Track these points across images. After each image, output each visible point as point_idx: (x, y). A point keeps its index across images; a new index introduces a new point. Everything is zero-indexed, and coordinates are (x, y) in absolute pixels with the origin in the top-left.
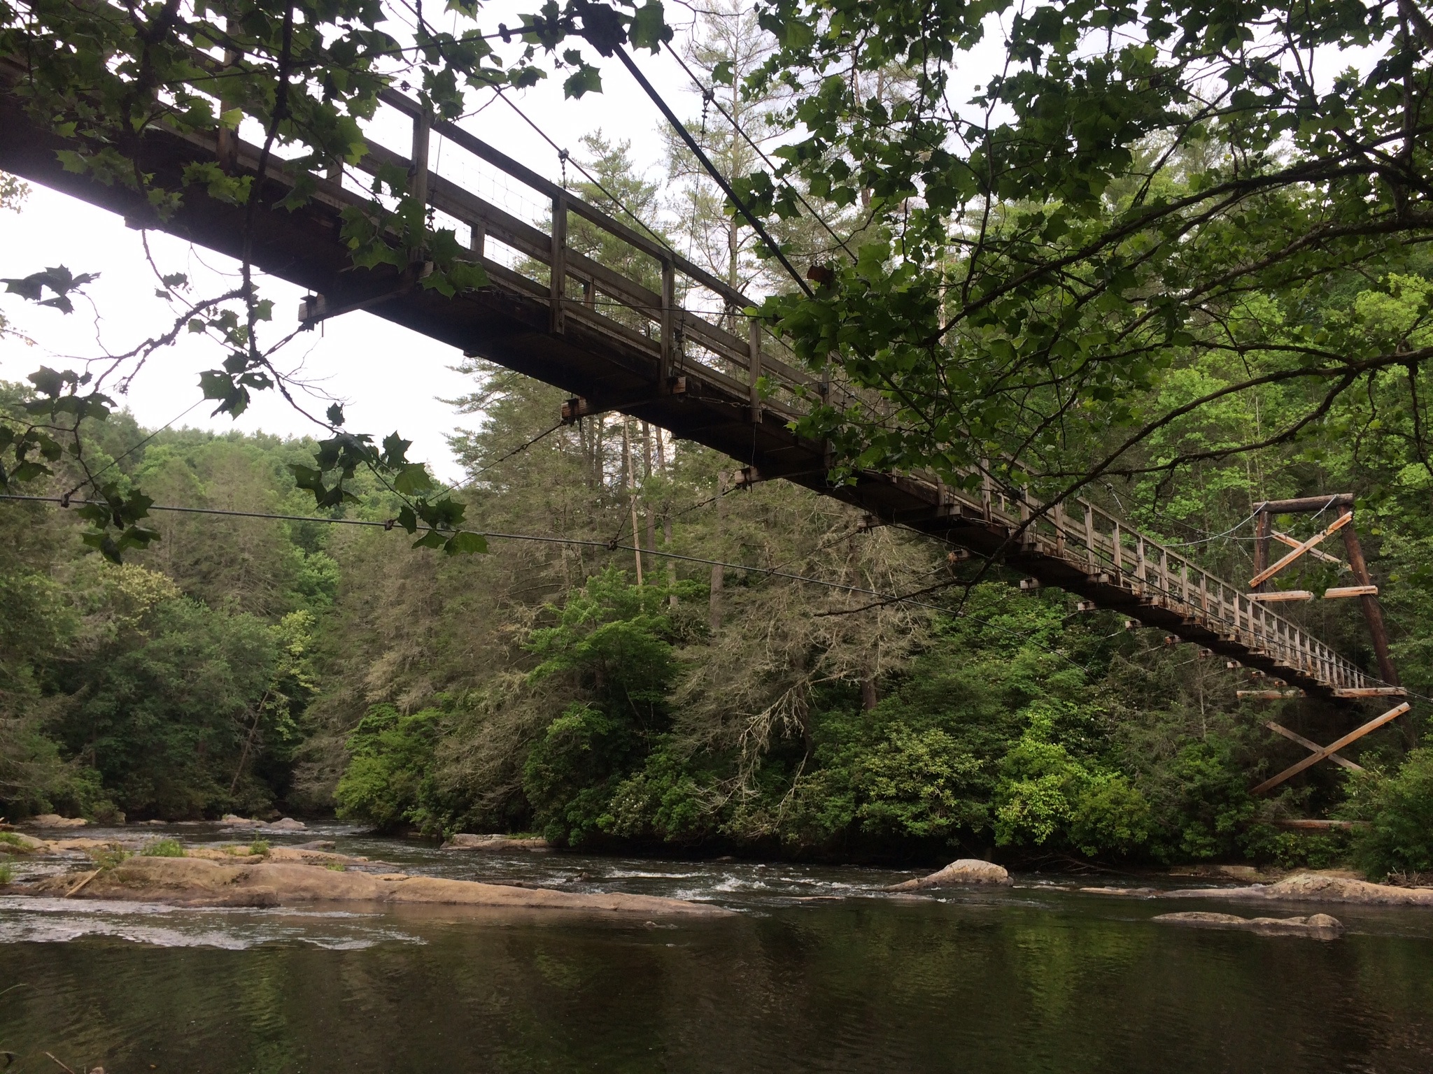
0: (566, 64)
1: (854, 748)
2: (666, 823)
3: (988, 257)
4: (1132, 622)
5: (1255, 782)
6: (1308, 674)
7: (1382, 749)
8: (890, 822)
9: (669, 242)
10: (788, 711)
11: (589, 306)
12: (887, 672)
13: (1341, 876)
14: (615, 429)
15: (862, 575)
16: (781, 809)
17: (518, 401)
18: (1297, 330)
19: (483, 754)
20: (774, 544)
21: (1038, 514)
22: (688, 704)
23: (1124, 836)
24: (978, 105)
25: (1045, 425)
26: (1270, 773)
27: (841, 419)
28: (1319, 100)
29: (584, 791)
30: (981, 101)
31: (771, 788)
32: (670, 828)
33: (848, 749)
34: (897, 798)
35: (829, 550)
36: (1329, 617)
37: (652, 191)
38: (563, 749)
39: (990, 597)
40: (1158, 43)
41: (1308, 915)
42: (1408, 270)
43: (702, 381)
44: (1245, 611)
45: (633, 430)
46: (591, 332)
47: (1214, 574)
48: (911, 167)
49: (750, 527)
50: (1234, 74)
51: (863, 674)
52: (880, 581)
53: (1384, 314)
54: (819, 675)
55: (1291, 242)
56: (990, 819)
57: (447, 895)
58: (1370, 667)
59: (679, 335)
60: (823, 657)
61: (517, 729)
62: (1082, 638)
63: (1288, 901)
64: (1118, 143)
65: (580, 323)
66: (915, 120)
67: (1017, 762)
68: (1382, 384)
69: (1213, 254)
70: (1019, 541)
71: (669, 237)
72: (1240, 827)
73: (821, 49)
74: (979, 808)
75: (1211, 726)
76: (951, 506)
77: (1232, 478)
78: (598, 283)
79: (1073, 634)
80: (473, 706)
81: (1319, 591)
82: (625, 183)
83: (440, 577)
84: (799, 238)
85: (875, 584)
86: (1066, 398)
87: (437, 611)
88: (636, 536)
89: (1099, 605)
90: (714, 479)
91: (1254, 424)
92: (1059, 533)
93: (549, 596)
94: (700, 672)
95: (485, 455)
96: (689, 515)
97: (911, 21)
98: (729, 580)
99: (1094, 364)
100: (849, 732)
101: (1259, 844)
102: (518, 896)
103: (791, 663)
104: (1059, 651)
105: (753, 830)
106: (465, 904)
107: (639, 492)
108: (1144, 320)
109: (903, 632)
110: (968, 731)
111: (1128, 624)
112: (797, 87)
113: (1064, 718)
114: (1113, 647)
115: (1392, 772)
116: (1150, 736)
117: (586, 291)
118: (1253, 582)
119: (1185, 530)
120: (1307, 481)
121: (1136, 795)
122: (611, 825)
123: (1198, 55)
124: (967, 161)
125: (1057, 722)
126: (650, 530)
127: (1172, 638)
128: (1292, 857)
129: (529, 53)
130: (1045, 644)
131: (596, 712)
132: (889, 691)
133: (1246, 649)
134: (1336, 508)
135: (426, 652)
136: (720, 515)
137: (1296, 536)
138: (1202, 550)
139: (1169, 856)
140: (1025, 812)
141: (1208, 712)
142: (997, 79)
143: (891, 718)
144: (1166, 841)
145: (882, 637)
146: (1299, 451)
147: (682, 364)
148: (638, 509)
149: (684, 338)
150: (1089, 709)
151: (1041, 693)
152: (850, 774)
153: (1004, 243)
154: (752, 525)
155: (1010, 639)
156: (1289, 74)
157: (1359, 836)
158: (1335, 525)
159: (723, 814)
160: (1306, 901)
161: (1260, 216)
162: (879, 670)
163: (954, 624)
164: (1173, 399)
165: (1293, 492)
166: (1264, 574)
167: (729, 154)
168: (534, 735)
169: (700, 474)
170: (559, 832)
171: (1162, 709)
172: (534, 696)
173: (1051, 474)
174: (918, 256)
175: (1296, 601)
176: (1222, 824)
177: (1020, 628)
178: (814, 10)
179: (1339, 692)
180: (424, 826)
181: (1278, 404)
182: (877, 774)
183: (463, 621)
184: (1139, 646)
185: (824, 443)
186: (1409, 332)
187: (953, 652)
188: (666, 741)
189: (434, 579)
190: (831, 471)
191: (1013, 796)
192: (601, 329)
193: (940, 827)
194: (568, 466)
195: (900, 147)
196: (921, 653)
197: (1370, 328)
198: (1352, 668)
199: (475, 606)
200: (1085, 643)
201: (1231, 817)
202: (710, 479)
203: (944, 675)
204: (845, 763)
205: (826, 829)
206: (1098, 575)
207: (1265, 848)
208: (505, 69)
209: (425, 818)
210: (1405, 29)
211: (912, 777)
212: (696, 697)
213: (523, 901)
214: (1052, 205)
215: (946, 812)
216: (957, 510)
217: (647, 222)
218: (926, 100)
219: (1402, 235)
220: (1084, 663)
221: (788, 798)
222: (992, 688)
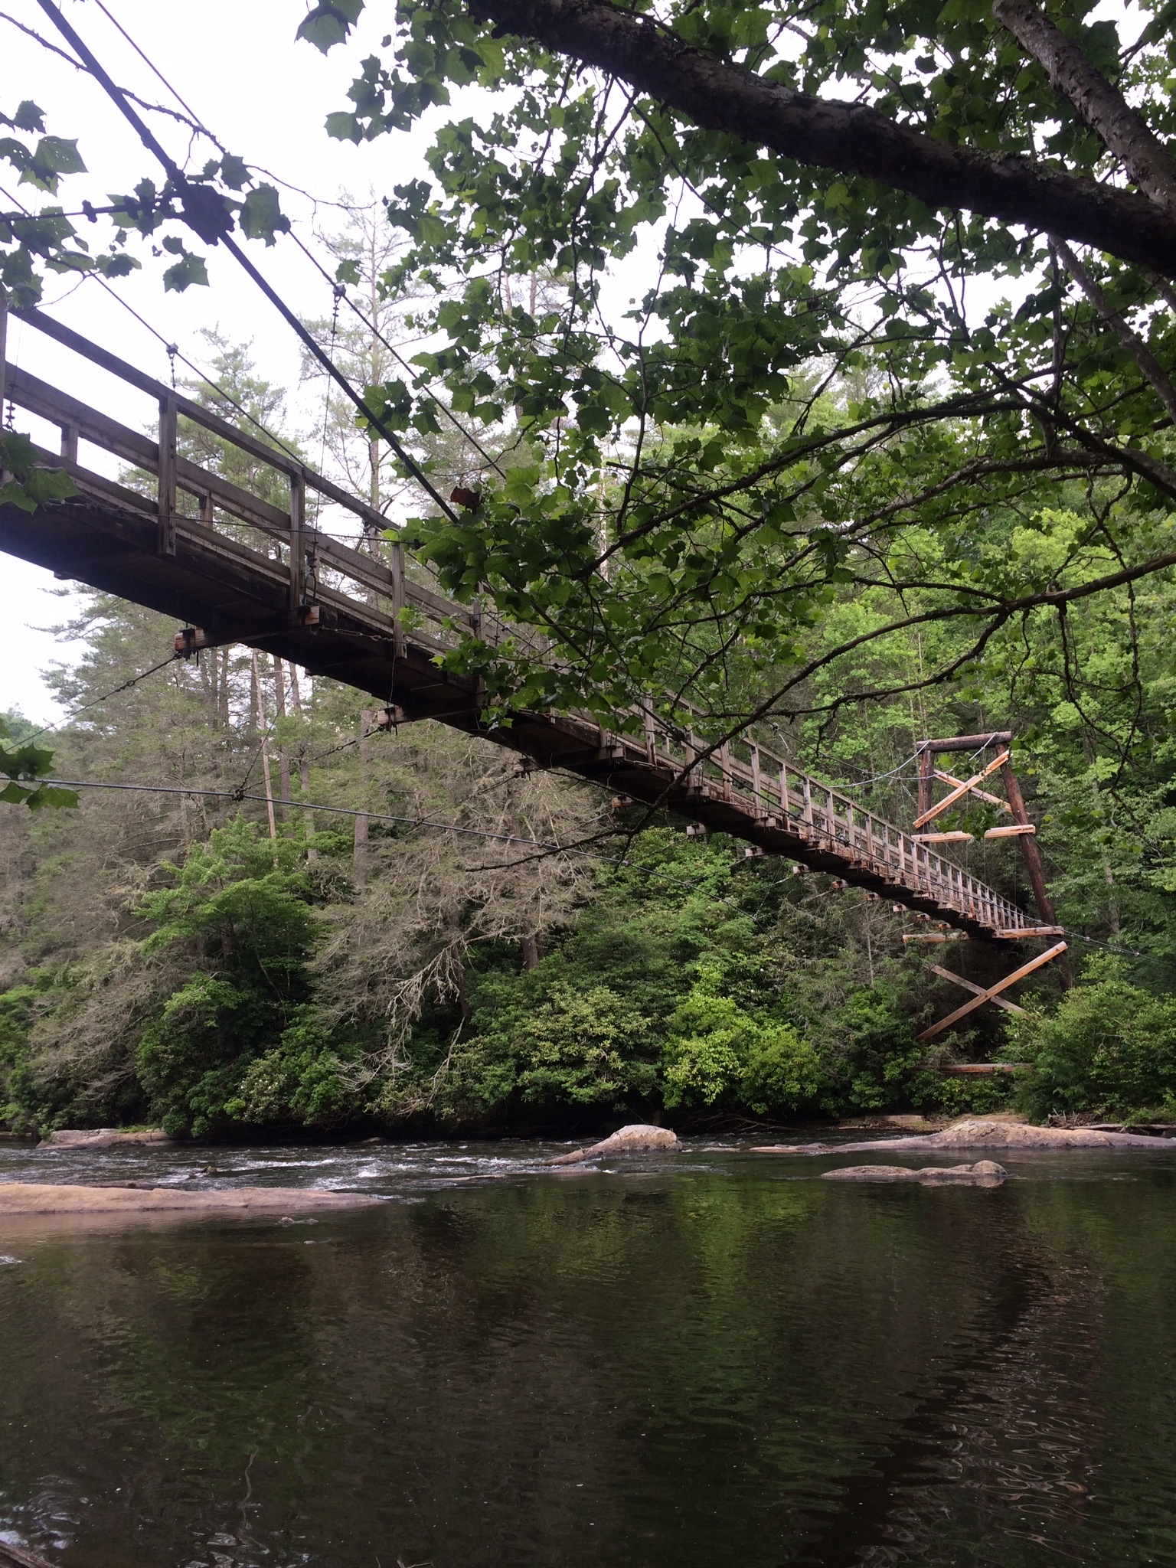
0: (165, 252)
1: (514, 1011)
2: (306, 1105)
3: (646, 483)
4: (800, 868)
5: (921, 1027)
6: (970, 915)
7: (1042, 989)
8: (553, 1090)
9: (301, 453)
10: (441, 973)
11: (206, 525)
12: (550, 927)
13: (1005, 1120)
14: (242, 663)
15: (521, 822)
16: (435, 1082)
17: (125, 629)
18: (954, 566)
19: (87, 1037)
20: (425, 790)
21: (704, 756)
22: (330, 970)
23: (794, 1090)
24: (633, 320)
25: (708, 663)
26: (936, 1017)
27: (492, 654)
28: (970, 333)
29: (209, 1073)
30: (635, 315)
31: (424, 1059)
32: (310, 1109)
33: (508, 1013)
34: (561, 1064)
35: (485, 796)
36: (989, 857)
37: (279, 394)
38: (184, 1028)
39: (657, 844)
40: (815, 264)
41: (973, 1163)
42: (1061, 505)
43: (339, 611)
44: (910, 853)
45: (264, 664)
46: (207, 554)
47: (880, 815)
48: (561, 383)
49: (398, 772)
50: (889, 303)
51: (524, 930)
52: (541, 828)
53: (1038, 550)
54: (475, 933)
55: (946, 478)
56: (658, 1081)
57: (44, 1203)
58: (1029, 906)
59: (312, 560)
60: (480, 913)
61: (129, 1007)
62: (750, 885)
63: (954, 1149)
64: (775, 369)
65: (195, 544)
66: (566, 330)
67: (685, 1019)
68: (1038, 620)
69: (873, 486)
70: (684, 784)
71: (301, 446)
72: (907, 1075)
73: (465, 247)
74: (646, 1069)
75: (879, 972)
76: (614, 748)
77: (896, 716)
78: (215, 497)
79: (742, 881)
80: (76, 982)
81: (978, 833)
82: (249, 384)
83: (31, 833)
84: (447, 453)
85: (536, 832)
86: (729, 634)
87: (30, 873)
88: (268, 783)
89: (767, 850)
90: (357, 719)
91: (917, 661)
92: (726, 776)
93: (165, 853)
94: (342, 934)
95: (86, 691)
96: (329, 758)
97: (559, 225)
98: (374, 830)
99: (756, 600)
100: (509, 994)
101: (926, 1092)
102: (131, 1199)
103: (445, 921)
104: (727, 900)
105: (404, 1107)
106: (67, 1212)
107: (270, 733)
108: (805, 554)
109: (566, 883)
110: (635, 987)
111: (795, 870)
112: (440, 288)
113: (733, 970)
114: (781, 893)
115: (1051, 1012)
116: (819, 985)
117: (202, 506)
118: (917, 823)
119: (852, 770)
120: (968, 720)
121: (805, 1047)
122: (241, 1110)
123: (854, 278)
124: (622, 379)
125: (727, 975)
126: (284, 776)
127: (840, 883)
128: (958, 1103)
129: (121, 238)
130: (714, 892)
131: (223, 983)
132: (551, 948)
133: (912, 892)
134: (995, 746)
135: (17, 922)
136: (363, 759)
137: (958, 773)
138: (868, 791)
139: (839, 1109)
140: (695, 1071)
141: (876, 957)
142: (653, 293)
143: (554, 977)
144: (835, 1093)
145: (543, 890)
146: (960, 688)
147: (315, 591)
148: (270, 752)
149: (318, 562)
150: (758, 959)
151: (710, 944)
152: (510, 1040)
153: (662, 470)
154: (400, 770)
155: (678, 888)
156: (942, 305)
157: (1021, 1078)
158: (993, 766)
159: (370, 1091)
160: (971, 1149)
161: (917, 449)
162: (541, 926)
163: (619, 873)
164: (838, 634)
165: (957, 729)
166: (928, 814)
167: (368, 356)
168: (149, 1012)
169: (339, 714)
170: (181, 1122)
171: (831, 956)
172: (148, 968)
173: (714, 715)
174: (572, 479)
175: (958, 841)
176: (890, 1073)
177: (688, 876)
178: (457, 203)
179: (1001, 933)
180: (16, 1124)
181: (940, 640)
182: (539, 1038)
183: (62, 884)
184: (807, 892)
185: (475, 682)
186: (1060, 570)
187: (620, 904)
188: (305, 1013)
189: (25, 835)
190: (484, 712)
191: (681, 1055)
192: (220, 551)
193: (606, 1092)
194: (187, 705)
195: (551, 361)
196: (585, 905)
197: (1026, 564)
198: (1012, 908)
199: (76, 866)
200: (753, 890)
201: (899, 1066)
202: (353, 718)
203: (609, 929)
204: (505, 1027)
205: (485, 1101)
206: (766, 819)
207: (931, 1095)
208: (93, 253)
209: (17, 1115)
210: (1054, 262)
211: (576, 1040)
212: (339, 962)
213: (137, 1204)
214: (710, 429)
215: (614, 1074)
216: (619, 753)
217: (275, 429)
218: (578, 310)
219: (1054, 472)
220: (752, 911)
221: (443, 1069)
222: (660, 940)
